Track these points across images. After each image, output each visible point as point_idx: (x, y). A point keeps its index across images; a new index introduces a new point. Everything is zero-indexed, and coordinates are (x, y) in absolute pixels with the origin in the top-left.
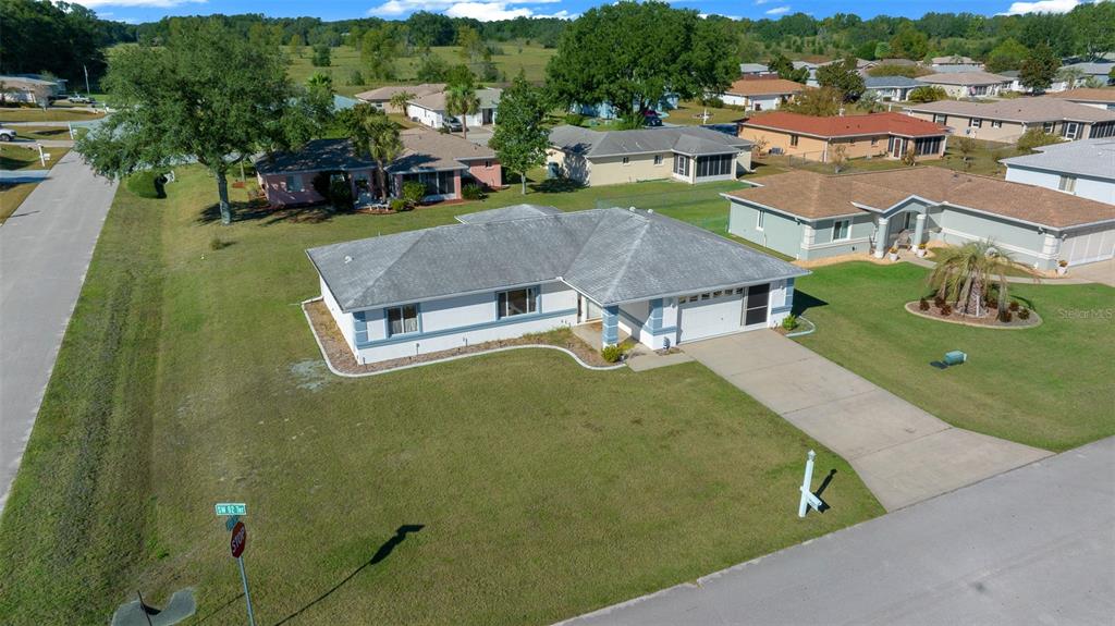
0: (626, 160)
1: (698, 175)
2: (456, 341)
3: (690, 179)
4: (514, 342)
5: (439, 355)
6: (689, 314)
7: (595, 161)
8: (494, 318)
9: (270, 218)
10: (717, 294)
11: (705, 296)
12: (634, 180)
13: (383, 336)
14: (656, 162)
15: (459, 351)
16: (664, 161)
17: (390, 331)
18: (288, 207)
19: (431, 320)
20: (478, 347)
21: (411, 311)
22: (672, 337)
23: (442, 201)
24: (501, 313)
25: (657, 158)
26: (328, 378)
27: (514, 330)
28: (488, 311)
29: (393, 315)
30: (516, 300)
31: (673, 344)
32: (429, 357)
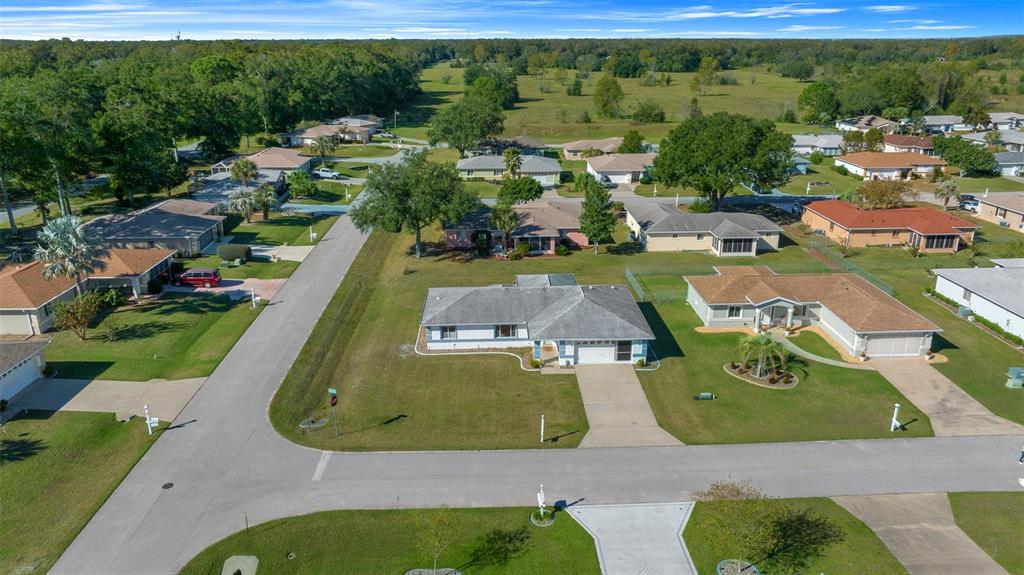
0: (675, 236)
1: (724, 251)
2: (474, 345)
3: (717, 253)
4: (501, 350)
5: (463, 351)
6: (582, 351)
7: (652, 235)
8: (492, 337)
9: (443, 256)
10: (599, 342)
11: (592, 342)
12: (681, 249)
13: (439, 338)
14: (698, 238)
15: (475, 350)
16: (705, 238)
17: (442, 337)
18: (456, 249)
19: (461, 334)
20: (483, 350)
21: (453, 329)
22: (572, 361)
23: (542, 254)
24: (496, 335)
25: (700, 236)
26: (412, 353)
27: (503, 344)
28: (490, 333)
29: (444, 330)
30: (506, 330)
31: (572, 364)
32: (458, 351)
